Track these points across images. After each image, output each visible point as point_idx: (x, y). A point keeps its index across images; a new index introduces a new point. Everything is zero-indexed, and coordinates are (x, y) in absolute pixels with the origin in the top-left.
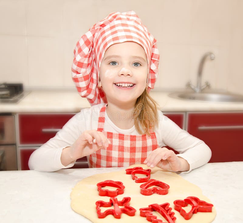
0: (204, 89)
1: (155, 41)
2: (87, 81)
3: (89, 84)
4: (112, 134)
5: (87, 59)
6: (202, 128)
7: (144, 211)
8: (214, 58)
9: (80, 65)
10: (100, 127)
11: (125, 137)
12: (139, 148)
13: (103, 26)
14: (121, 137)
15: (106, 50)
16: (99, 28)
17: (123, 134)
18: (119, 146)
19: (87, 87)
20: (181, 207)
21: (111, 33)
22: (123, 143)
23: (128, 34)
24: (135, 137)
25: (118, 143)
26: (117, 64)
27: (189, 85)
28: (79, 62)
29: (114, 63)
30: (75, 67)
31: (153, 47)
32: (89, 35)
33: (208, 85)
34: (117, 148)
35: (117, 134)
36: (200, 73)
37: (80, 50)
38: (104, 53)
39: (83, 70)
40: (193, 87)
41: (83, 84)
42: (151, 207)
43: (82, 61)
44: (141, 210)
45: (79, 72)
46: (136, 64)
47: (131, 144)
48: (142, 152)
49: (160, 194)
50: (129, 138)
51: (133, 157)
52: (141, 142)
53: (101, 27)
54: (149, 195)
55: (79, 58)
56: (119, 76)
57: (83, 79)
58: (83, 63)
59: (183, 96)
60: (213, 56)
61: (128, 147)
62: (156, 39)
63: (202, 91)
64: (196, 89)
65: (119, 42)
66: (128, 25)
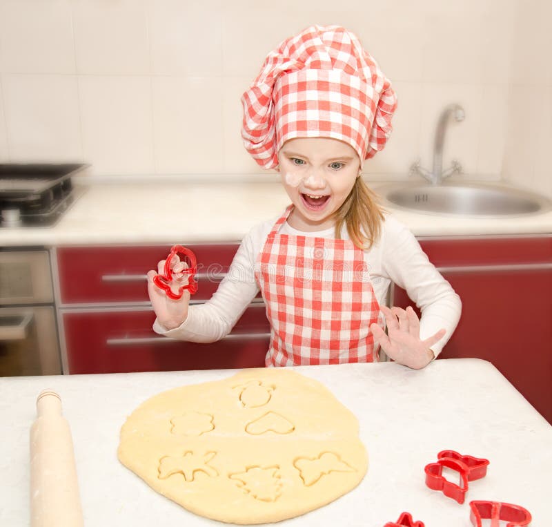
0: (449, 176)
2: (271, 149)
8: (464, 117)
9: (256, 133)
14: (301, 241)
25: (296, 251)
27: (415, 168)
29: (299, 162)
30: (249, 136)
33: (457, 169)
36: (439, 145)
40: (424, 172)
46: (336, 166)
55: (253, 125)
60: (460, 112)
63: (445, 181)
64: (431, 176)
65: (305, 136)
66: (330, 85)
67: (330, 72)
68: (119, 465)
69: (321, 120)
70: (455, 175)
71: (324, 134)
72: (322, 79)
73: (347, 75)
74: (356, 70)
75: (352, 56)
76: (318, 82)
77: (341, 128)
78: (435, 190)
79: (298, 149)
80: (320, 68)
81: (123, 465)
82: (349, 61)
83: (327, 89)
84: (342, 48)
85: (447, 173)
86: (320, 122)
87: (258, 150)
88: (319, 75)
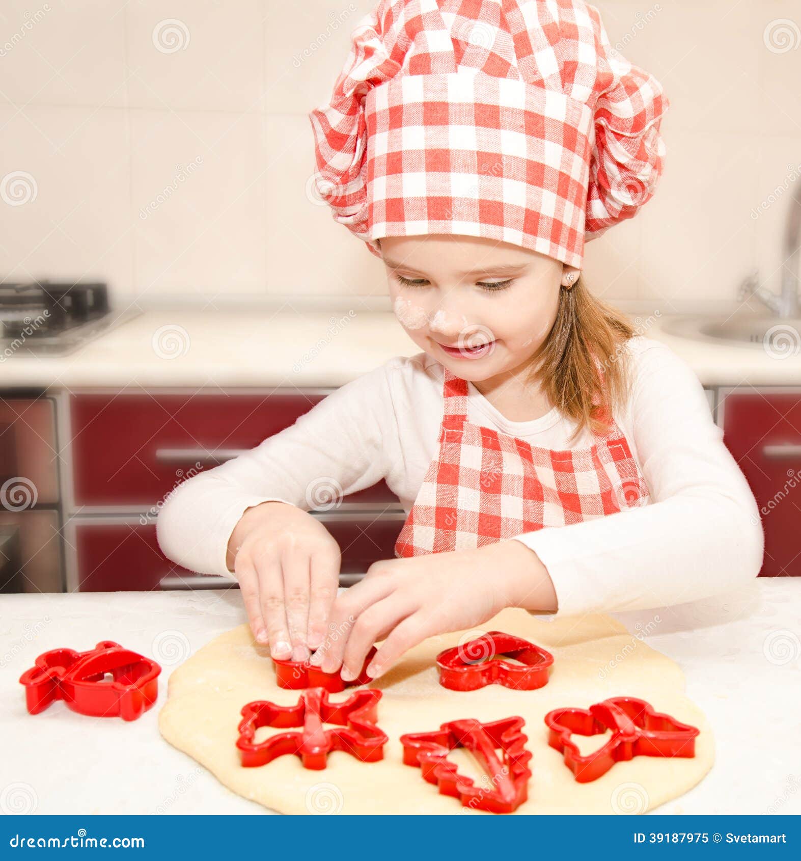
7: (417, 745)
20: (569, 735)
27: (749, 287)
42: (447, 731)
44: (406, 739)
49: (513, 686)
50: (548, 459)
54: (470, 689)
67: (451, 77)
69: (432, 195)
71: (439, 227)
72: (432, 97)
73: (491, 80)
74: (514, 62)
76: (425, 104)
77: (476, 210)
80: (429, 73)
82: (496, 44)
83: (444, 121)
86: (429, 199)
88: (426, 88)
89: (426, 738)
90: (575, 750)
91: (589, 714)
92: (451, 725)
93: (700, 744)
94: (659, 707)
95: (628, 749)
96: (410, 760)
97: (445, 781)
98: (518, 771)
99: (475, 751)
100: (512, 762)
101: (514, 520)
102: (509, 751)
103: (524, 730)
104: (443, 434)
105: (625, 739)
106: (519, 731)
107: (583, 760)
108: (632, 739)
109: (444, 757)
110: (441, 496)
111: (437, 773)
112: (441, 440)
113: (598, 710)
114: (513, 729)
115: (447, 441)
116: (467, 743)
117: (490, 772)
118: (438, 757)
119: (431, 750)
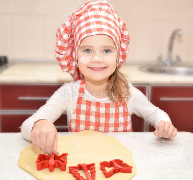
1: (124, 25)
2: (68, 60)
3: (70, 62)
4: (90, 102)
5: (67, 43)
6: (164, 99)
7: (72, 169)
9: (61, 48)
10: (80, 97)
11: (101, 105)
12: (113, 114)
13: (79, 16)
14: (98, 105)
15: (81, 41)
16: (76, 17)
17: (99, 102)
18: (96, 112)
19: (69, 65)
21: (86, 24)
22: (99, 110)
23: (99, 26)
24: (109, 104)
25: (95, 109)
26: (91, 52)
27: (160, 59)
28: (60, 46)
29: (88, 51)
31: (123, 29)
32: (68, 24)
33: (178, 59)
34: (94, 114)
35: (94, 102)
36: (171, 48)
37: (61, 37)
38: (80, 42)
39: (64, 52)
40: (163, 60)
41: (65, 63)
43: (62, 45)
44: (70, 168)
45: (61, 54)
46: (107, 51)
47: (106, 111)
48: (115, 117)
50: (104, 105)
51: (107, 122)
52: (114, 108)
53: (78, 17)
55: (60, 43)
56: (93, 63)
57: (64, 59)
58: (63, 47)
59: (152, 70)
60: (180, 32)
61: (103, 114)
62: (125, 23)
63: (173, 64)
64: (167, 62)
65: (91, 35)
66: (100, 16)
68: (18, 167)
69: (98, 28)
70: (178, 62)
73: (107, 14)
75: (109, 7)
77: (108, 31)
78: (168, 68)
79: (88, 43)
81: (20, 167)
84: (104, 5)
85: (174, 61)
87: (62, 59)
89: (74, 168)
90: (105, 170)
91: (109, 163)
92: (79, 165)
93: (133, 170)
94: (125, 162)
95: (117, 171)
96: (70, 172)
97: (77, 177)
98: (92, 175)
99: (84, 171)
100: (92, 173)
101: (93, 122)
102: (91, 170)
103: (95, 166)
104: (78, 102)
105: (116, 169)
106: (94, 166)
107: (107, 173)
108: (118, 169)
109: (78, 172)
110: (77, 117)
111: (76, 175)
112: (77, 103)
113: (111, 162)
114: (92, 166)
115: (78, 104)
116: (82, 169)
117: (87, 175)
118: (76, 172)
119: (75, 170)
